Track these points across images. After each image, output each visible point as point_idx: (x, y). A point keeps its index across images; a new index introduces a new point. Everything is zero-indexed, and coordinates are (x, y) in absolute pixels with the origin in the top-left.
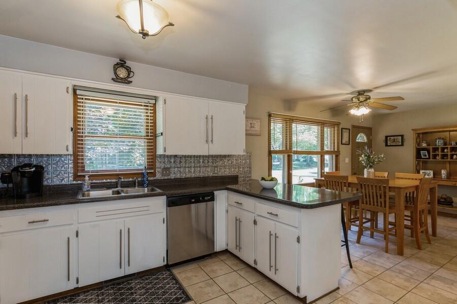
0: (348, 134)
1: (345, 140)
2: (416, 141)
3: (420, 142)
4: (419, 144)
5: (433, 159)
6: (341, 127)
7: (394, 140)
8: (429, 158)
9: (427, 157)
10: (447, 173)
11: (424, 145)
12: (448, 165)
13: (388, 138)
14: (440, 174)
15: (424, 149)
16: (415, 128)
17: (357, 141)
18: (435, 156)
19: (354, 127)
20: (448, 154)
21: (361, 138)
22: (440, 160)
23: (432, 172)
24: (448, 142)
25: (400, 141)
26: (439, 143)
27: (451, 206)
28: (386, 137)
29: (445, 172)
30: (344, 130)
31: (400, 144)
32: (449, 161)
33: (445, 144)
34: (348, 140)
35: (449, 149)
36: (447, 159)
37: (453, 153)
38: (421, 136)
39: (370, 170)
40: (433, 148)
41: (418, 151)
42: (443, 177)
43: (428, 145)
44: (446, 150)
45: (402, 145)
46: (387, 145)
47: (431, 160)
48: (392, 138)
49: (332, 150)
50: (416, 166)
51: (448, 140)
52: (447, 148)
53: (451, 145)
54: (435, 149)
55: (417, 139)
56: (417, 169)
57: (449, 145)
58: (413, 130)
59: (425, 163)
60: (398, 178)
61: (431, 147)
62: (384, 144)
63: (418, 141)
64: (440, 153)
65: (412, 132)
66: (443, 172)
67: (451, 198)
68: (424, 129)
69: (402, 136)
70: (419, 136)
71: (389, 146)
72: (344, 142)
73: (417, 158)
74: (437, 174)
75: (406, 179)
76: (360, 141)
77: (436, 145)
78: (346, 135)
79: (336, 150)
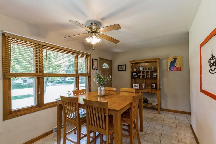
0: (97, 63)
1: (95, 66)
2: (131, 68)
3: (133, 68)
4: (132, 69)
5: (139, 78)
6: (92, 58)
7: (122, 67)
8: (137, 77)
9: (136, 77)
10: (145, 85)
11: (135, 70)
12: (145, 81)
13: (119, 66)
14: (142, 86)
15: (135, 72)
16: (131, 60)
17: (103, 67)
18: (139, 76)
19: (100, 59)
20: (145, 75)
21: (106, 66)
22: (142, 78)
23: (138, 85)
24: (145, 69)
25: (124, 68)
26: (141, 69)
27: (147, 103)
28: (118, 66)
29: (144, 85)
30: (94, 60)
31: (124, 69)
32: (146, 79)
33: (144, 69)
34: (97, 67)
35: (145, 72)
36: (145, 77)
37: (147, 74)
38: (133, 65)
39: (102, 88)
40: (139, 72)
41: (132, 73)
42: (143, 88)
43: (137, 70)
44: (144, 73)
45: (125, 70)
46: (118, 70)
47: (138, 78)
48: (121, 66)
49: (87, 73)
50: (132, 82)
51: (145, 67)
52: (145, 71)
53: (146, 70)
54: (140, 72)
55: (131, 67)
56: (132, 83)
57: (145, 70)
58: (130, 61)
59: (135, 80)
60: (122, 92)
61: (138, 71)
62: (117, 70)
63: (132, 67)
64: (142, 74)
65: (129, 62)
66: (143, 85)
67: (147, 99)
68: (135, 61)
69: (125, 65)
70: (132, 65)
71: (120, 71)
72: (94, 68)
73: (132, 77)
74: (140, 86)
75: (126, 92)
76: (104, 67)
77: (140, 70)
78: (95, 63)
79: (89, 73)
